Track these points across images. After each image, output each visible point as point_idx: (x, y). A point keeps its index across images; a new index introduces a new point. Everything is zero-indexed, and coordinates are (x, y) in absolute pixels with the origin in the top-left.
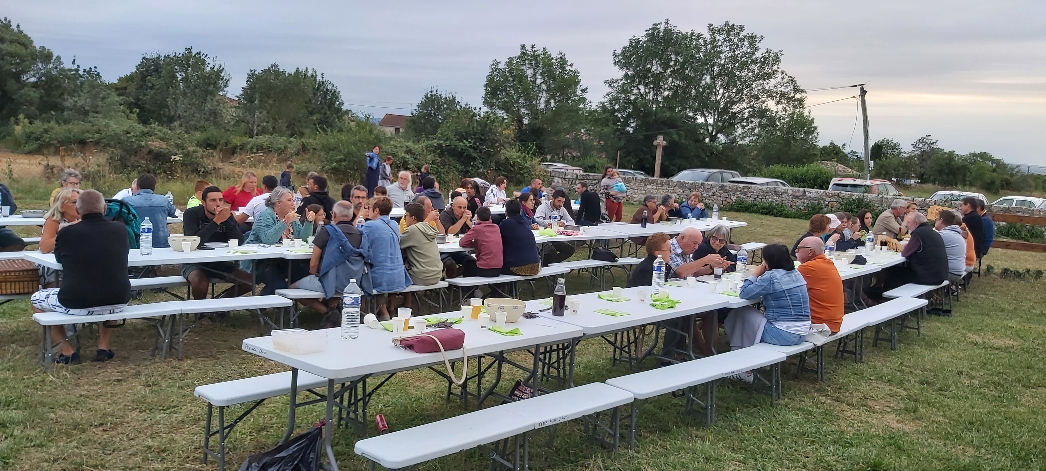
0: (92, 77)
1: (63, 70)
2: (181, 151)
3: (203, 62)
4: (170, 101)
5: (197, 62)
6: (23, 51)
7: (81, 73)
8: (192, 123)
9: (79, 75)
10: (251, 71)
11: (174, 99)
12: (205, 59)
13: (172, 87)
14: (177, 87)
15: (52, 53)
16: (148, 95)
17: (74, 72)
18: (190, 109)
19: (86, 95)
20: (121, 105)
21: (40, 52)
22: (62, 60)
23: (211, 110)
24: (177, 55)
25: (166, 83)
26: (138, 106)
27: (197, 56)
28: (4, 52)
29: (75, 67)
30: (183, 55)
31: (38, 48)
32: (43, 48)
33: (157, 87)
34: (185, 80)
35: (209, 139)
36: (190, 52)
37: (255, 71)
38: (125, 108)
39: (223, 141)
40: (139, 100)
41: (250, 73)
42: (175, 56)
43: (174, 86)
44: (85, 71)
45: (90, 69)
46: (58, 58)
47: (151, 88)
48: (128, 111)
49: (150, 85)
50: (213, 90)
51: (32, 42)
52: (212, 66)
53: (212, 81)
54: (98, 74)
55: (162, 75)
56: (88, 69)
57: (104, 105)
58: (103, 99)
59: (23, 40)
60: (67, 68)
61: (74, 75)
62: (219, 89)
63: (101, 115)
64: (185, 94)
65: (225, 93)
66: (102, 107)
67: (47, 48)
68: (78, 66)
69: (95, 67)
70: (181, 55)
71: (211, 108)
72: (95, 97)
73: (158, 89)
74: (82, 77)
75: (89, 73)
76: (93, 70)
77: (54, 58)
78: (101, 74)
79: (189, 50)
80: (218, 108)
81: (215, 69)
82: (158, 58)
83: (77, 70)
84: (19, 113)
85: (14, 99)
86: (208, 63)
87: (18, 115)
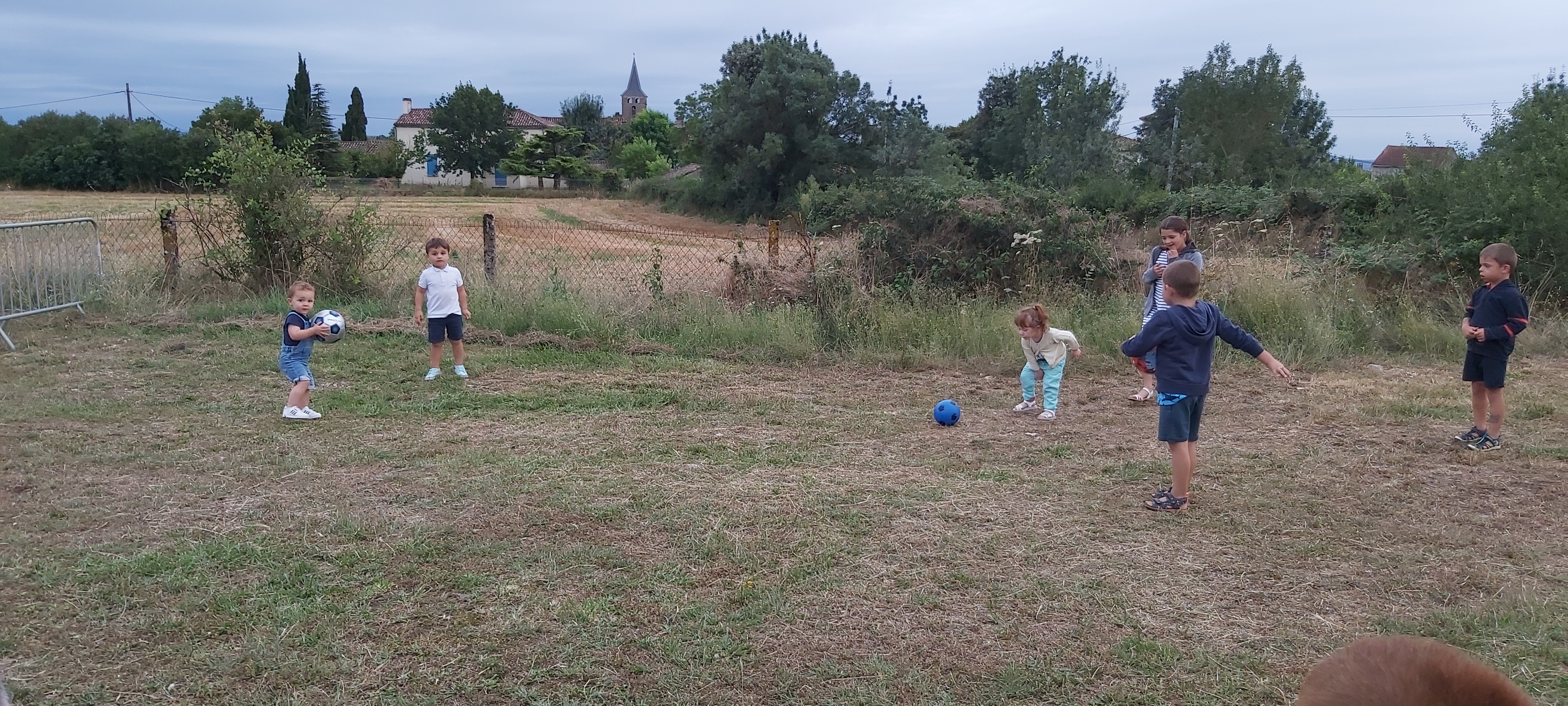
0: (914, 112)
1: (873, 104)
2: (1038, 220)
3: (1082, 72)
4: (1027, 143)
5: (1071, 73)
6: (818, 79)
7: (899, 107)
8: (1062, 176)
9: (896, 110)
10: (1162, 82)
11: (1034, 138)
12: (1085, 66)
13: (1032, 120)
14: (1040, 118)
15: (858, 80)
16: (994, 136)
17: (889, 108)
18: (1059, 152)
19: (903, 141)
20: (952, 153)
21: (842, 78)
22: (871, 89)
23: (1093, 151)
24: (1040, 65)
25: (1021, 113)
26: (978, 153)
27: (1071, 62)
28: (792, 83)
29: (891, 99)
30: (1050, 64)
31: (841, 74)
32: (847, 73)
33: (1008, 122)
34: (1052, 105)
35: (1092, 199)
36: (1061, 58)
37: (1168, 81)
38: (958, 158)
39: (1120, 200)
40: (980, 144)
41: (1159, 85)
42: (1037, 68)
43: (1034, 116)
44: (904, 104)
45: (913, 100)
46: (867, 86)
47: (1000, 124)
48: (961, 162)
49: (998, 119)
50: (1096, 117)
51: (831, 65)
52: (1096, 77)
53: (1097, 103)
54: (923, 107)
55: (1017, 101)
56: (909, 101)
57: (928, 155)
58: (926, 144)
59: (822, 64)
61: (889, 113)
62: (1107, 114)
63: (922, 171)
64: (1052, 128)
65: (1117, 120)
66: (925, 158)
67: (852, 74)
68: (895, 97)
69: (919, 97)
70: (1046, 65)
71: (1093, 148)
72: (914, 144)
73: (1009, 125)
74: (900, 114)
75: (910, 106)
76: (916, 102)
77: (861, 86)
78: (926, 108)
79: (1058, 55)
80: (1104, 147)
81: (1101, 82)
82: (1013, 74)
83: (893, 104)
84: (808, 175)
85: (805, 155)
86: (1091, 73)
87: (806, 177)
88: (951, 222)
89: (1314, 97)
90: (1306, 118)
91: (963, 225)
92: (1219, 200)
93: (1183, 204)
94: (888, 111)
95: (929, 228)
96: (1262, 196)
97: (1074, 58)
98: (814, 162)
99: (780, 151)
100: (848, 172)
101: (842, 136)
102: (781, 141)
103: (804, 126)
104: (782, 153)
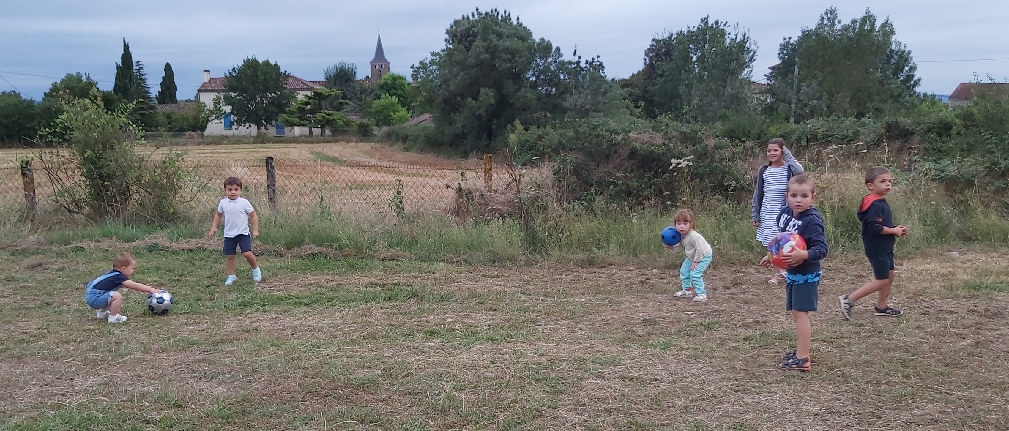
0: (595, 68)
1: (563, 63)
2: (691, 148)
3: (723, 33)
4: (682, 89)
5: (715, 34)
6: (520, 45)
7: (583, 65)
8: (709, 114)
9: (580, 67)
10: (785, 39)
11: (687, 86)
12: (725, 28)
13: (686, 71)
14: (692, 70)
15: (551, 45)
16: (656, 84)
17: (575, 65)
18: (707, 96)
19: (587, 91)
20: (624, 99)
21: (539, 44)
22: (561, 52)
23: (732, 94)
24: (691, 29)
25: (678, 66)
26: (644, 98)
27: (714, 26)
28: (500, 48)
29: (576, 59)
30: (698, 28)
31: (537, 41)
32: (543, 40)
33: (667, 73)
34: (701, 59)
35: (733, 131)
36: (707, 23)
37: (790, 38)
38: (629, 103)
39: (754, 132)
40: (646, 91)
41: (783, 42)
42: (689, 31)
43: (687, 68)
44: (587, 62)
45: (593, 59)
46: (558, 49)
47: (661, 76)
48: (632, 105)
49: (660, 71)
50: (735, 68)
51: (530, 34)
52: (734, 37)
53: (735, 57)
54: (601, 64)
55: (674, 58)
56: (590, 60)
57: (606, 101)
58: (605, 93)
59: (523, 33)
60: (566, 60)
61: (575, 70)
62: (744, 65)
63: (602, 114)
64: (701, 78)
65: (750, 69)
66: (604, 103)
67: (546, 40)
68: (580, 57)
69: (598, 57)
70: (696, 29)
71: (733, 92)
72: (596, 92)
73: (668, 76)
74: (583, 70)
75: (591, 64)
76: (596, 60)
77: (554, 50)
78: (603, 65)
79: (705, 20)
81: (738, 41)
82: (670, 37)
83: (578, 62)
84: (515, 119)
85: (511, 104)
86: (729, 34)
87: (513, 122)
88: (624, 152)
89: (902, 48)
90: (897, 64)
91: (633, 153)
92: (830, 129)
93: (803, 132)
94: (575, 68)
95: (607, 157)
96: (863, 125)
97: (717, 23)
98: (519, 109)
99: (492, 101)
100: (546, 116)
101: (540, 89)
102: (493, 94)
103: (510, 82)
104: (494, 103)
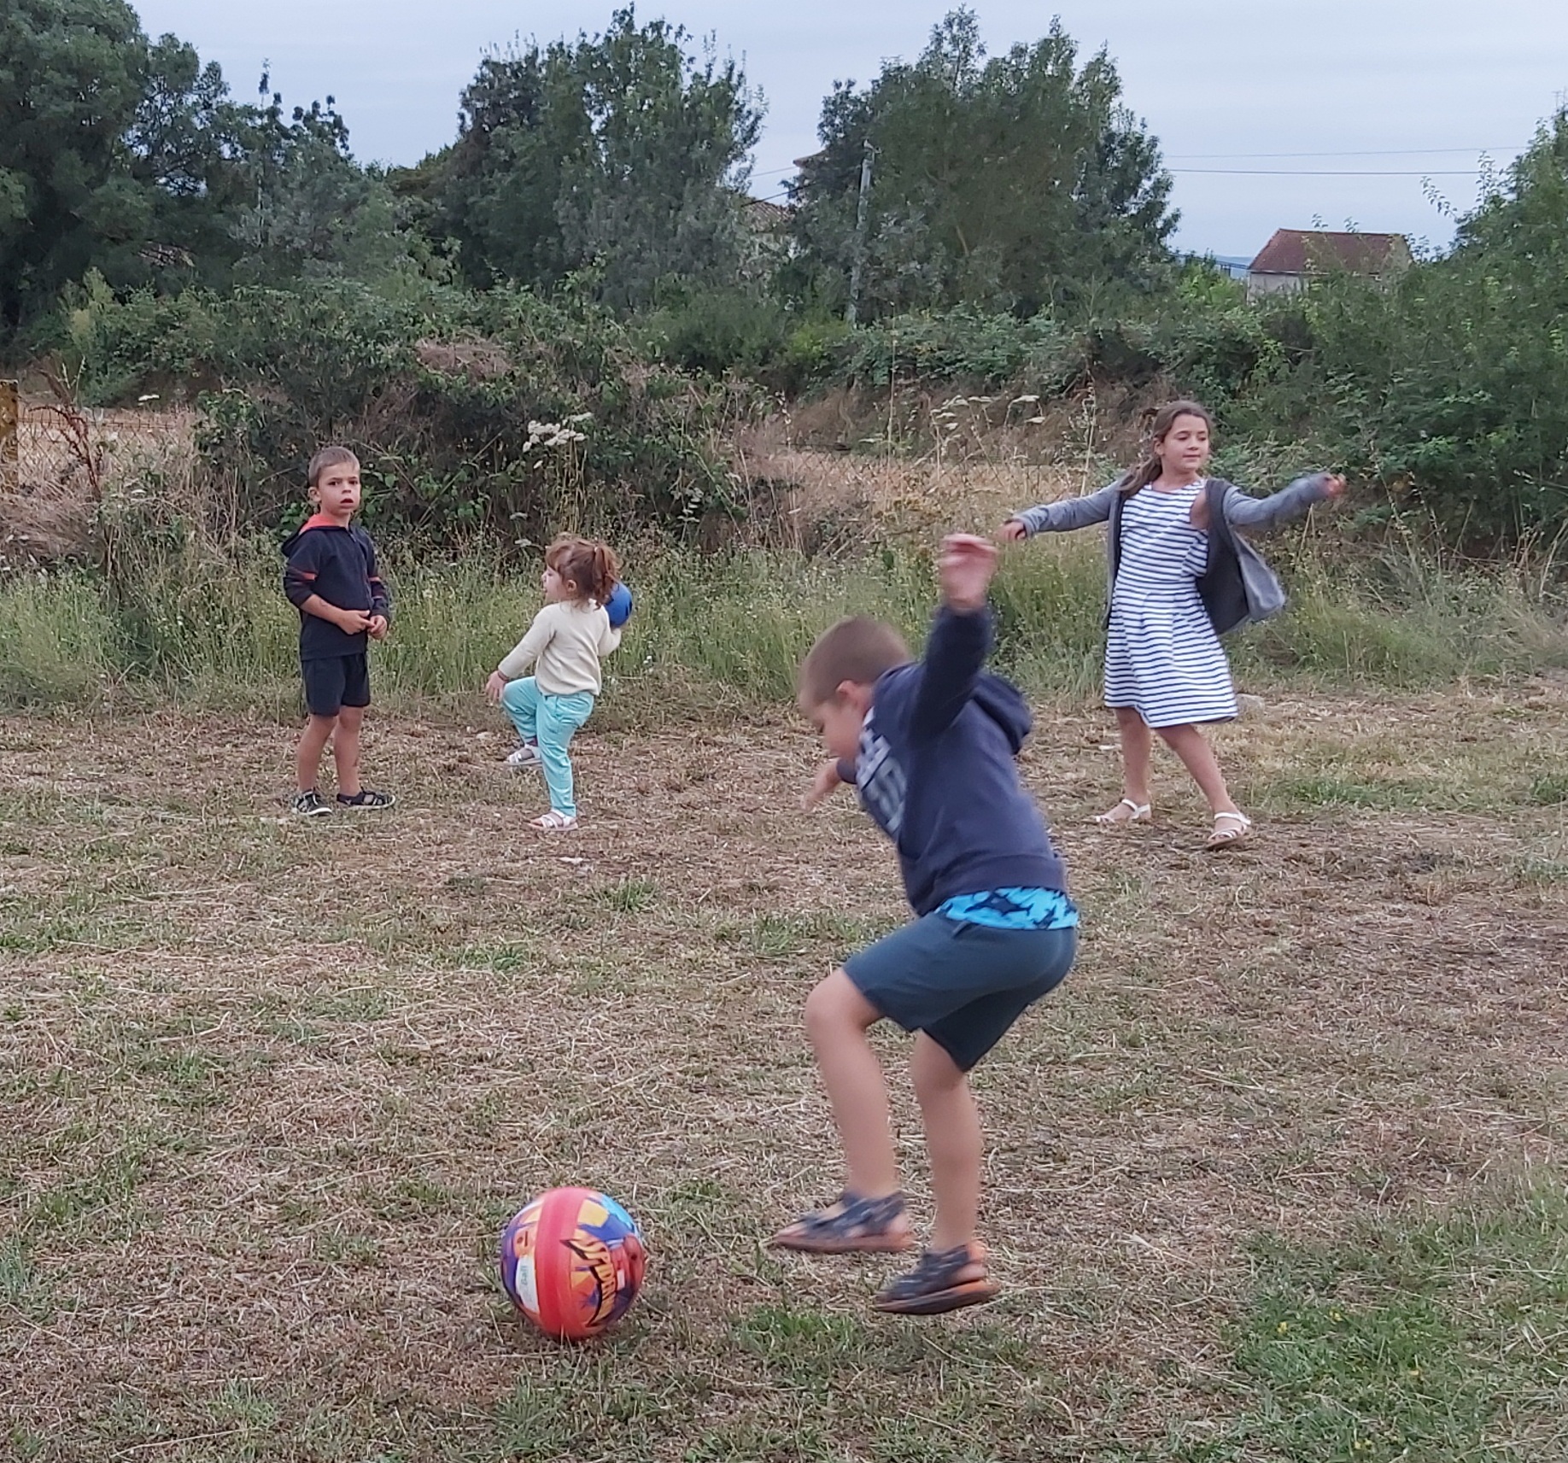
0: (320, 133)
1: (229, 110)
3: (673, 58)
4: (562, 209)
5: (651, 60)
6: (103, 49)
7: (287, 120)
8: (636, 283)
9: (280, 128)
10: (838, 85)
11: (576, 199)
12: (680, 44)
13: (573, 158)
14: (587, 158)
15: (194, 55)
16: (493, 191)
17: (266, 120)
18: (629, 232)
19: (298, 198)
20: (404, 227)
21: (159, 51)
22: (224, 78)
23: (697, 231)
24: (589, 40)
25: (551, 144)
26: (460, 230)
27: (650, 36)
28: (44, 56)
29: (268, 102)
30: (608, 39)
31: (155, 41)
32: (170, 38)
33: (522, 162)
34: (615, 127)
35: (698, 337)
36: (630, 26)
37: (851, 84)
38: (417, 240)
39: (754, 341)
40: (465, 209)
41: (832, 93)
42: (582, 46)
43: (578, 151)
44: (298, 113)
45: (316, 105)
46: (214, 69)
47: (507, 166)
48: (426, 248)
49: (502, 154)
50: (703, 159)
51: (132, 20)
52: (703, 70)
53: (706, 127)
54: (338, 123)
55: (541, 118)
56: (307, 108)
57: (354, 230)
58: (349, 207)
60: (239, 104)
61: (265, 133)
62: (727, 152)
63: (341, 266)
64: (615, 180)
65: (747, 164)
66: (347, 237)
67: (182, 41)
68: (278, 98)
69: (330, 100)
70: (600, 41)
71: (699, 225)
72: (322, 203)
73: (525, 169)
74: (288, 137)
75: (309, 119)
76: (323, 109)
77: (202, 70)
78: (346, 124)
79: (625, 18)
80: (720, 224)
81: (713, 81)
82: (531, 59)
83: (273, 113)
84: (86, 266)
85: (79, 221)
86: (691, 60)
87: (83, 272)
88: (401, 394)
89: (1137, 128)
90: (1122, 170)
91: (427, 399)
93: (881, 348)
94: (263, 128)
95: (355, 404)
96: (1034, 336)
97: (656, 26)
98: (99, 237)
99: (20, 210)
100: (179, 263)
101: (163, 180)
102: (21, 189)
103: (74, 156)
104: (25, 215)
